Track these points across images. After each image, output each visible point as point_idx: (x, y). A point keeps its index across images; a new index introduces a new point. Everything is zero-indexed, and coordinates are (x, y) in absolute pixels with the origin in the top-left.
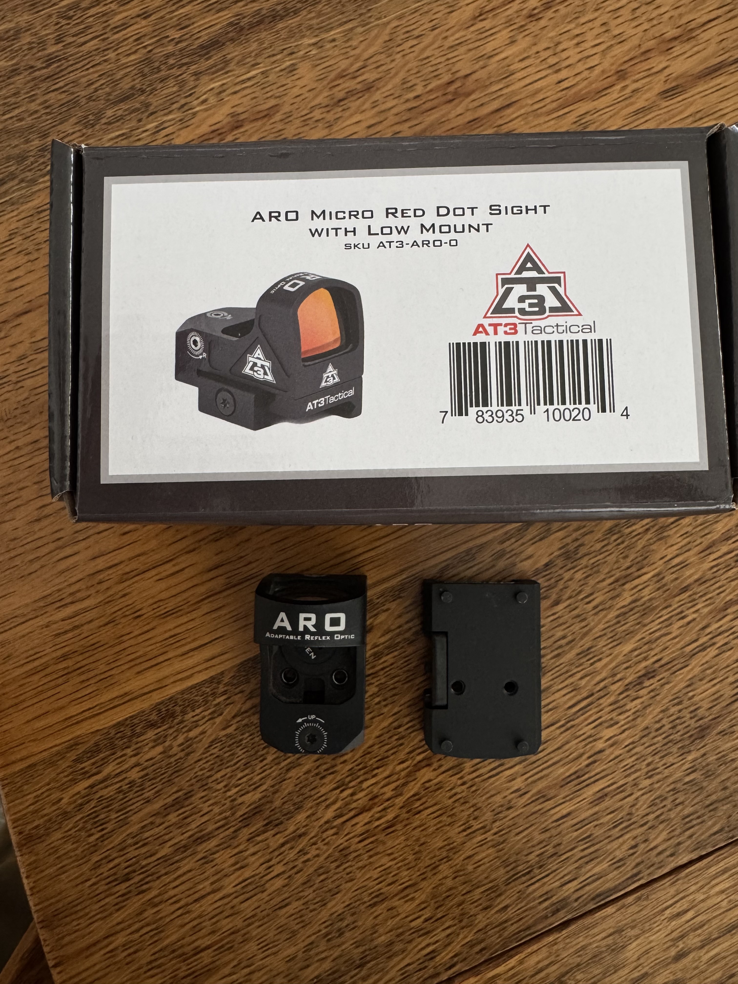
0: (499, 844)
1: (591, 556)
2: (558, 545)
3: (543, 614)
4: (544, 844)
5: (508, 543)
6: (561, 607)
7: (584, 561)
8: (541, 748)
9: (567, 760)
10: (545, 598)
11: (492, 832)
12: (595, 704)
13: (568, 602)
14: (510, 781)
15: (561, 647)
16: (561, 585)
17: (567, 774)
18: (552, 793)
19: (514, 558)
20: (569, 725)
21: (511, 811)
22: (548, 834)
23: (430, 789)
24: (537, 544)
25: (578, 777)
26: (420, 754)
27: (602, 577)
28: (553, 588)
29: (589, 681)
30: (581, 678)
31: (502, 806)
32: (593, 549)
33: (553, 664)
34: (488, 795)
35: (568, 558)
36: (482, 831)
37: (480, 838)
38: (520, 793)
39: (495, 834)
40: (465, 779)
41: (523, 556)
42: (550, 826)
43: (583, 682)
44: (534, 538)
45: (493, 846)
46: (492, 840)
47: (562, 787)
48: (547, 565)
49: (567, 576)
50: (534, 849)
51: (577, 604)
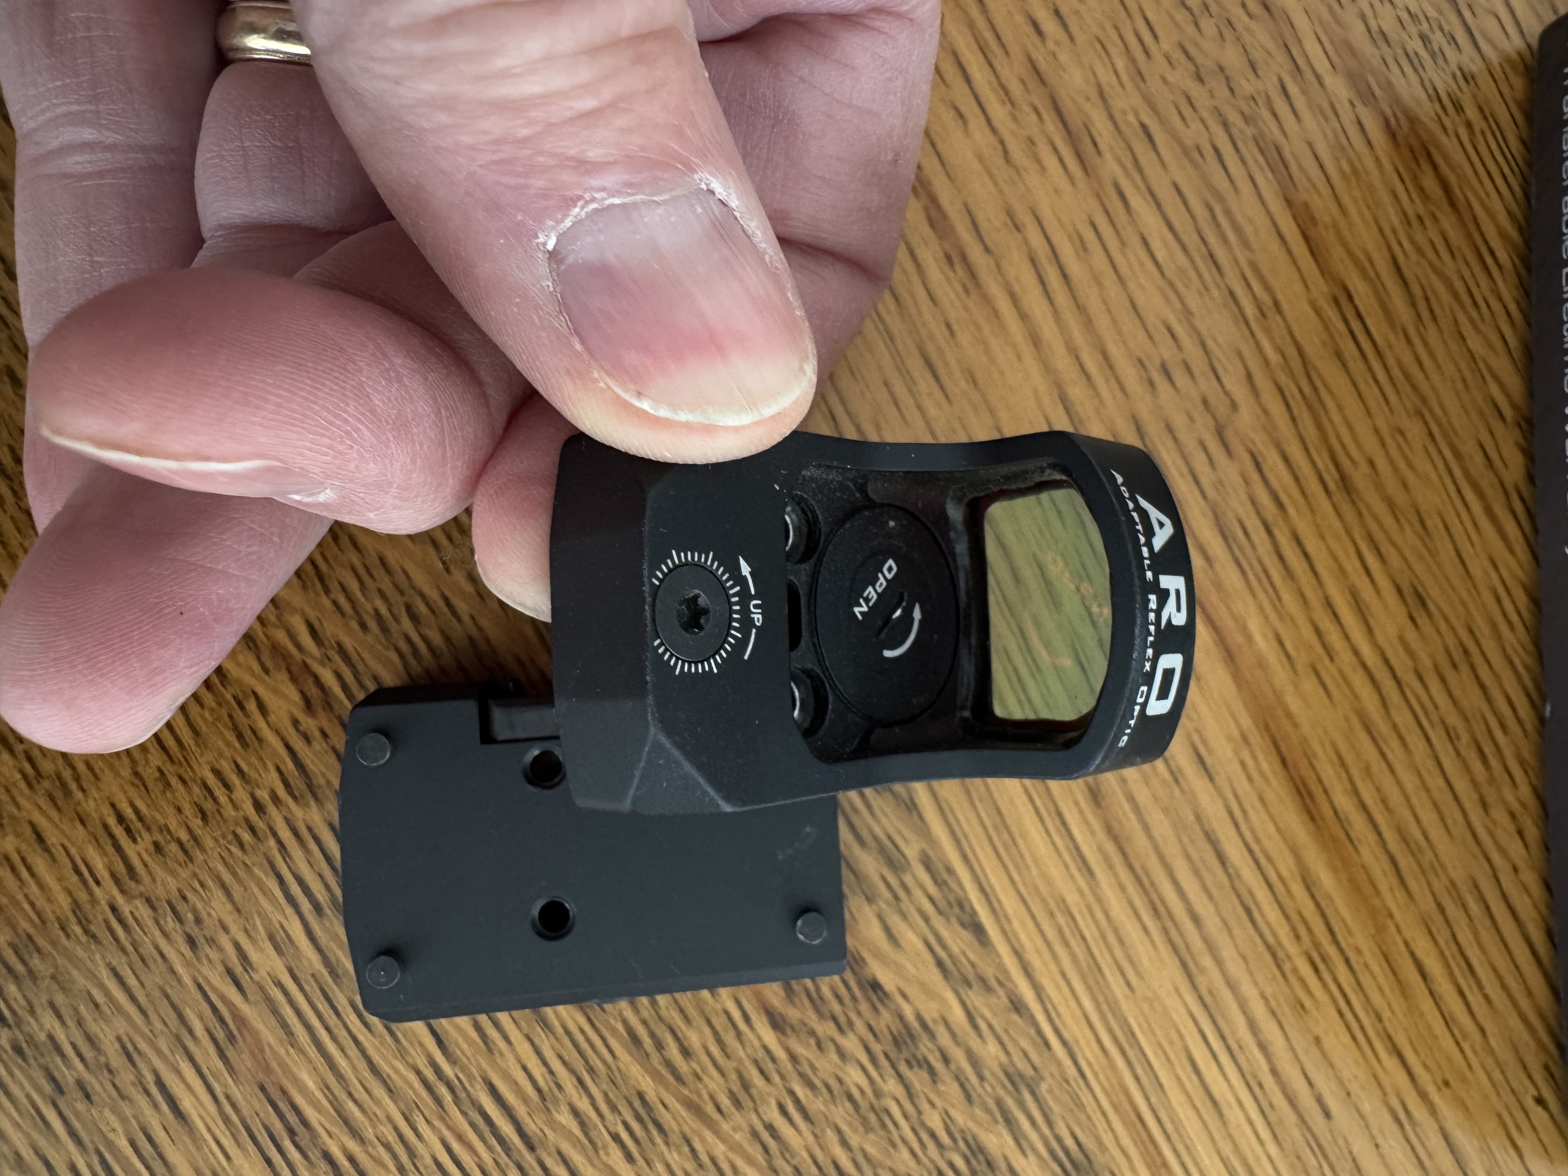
0: (84, 922)
1: (908, 1106)
2: (931, 1012)
3: (745, 993)
4: (88, 1054)
5: (925, 877)
6: (769, 1037)
7: (892, 1086)
8: (374, 1020)
9: (342, 1096)
10: (789, 991)
11: (120, 900)
12: (504, 1159)
13: (780, 1054)
14: (271, 938)
15: (659, 1045)
16: (825, 1029)
17: (299, 1100)
18: (244, 1061)
19: (887, 895)
20: (443, 1090)
21: (186, 949)
22: (117, 1061)
23: (238, 714)
24: (928, 957)
25: (292, 1133)
26: (339, 676)
27: (854, 1140)
28: (817, 1010)
29: (568, 1135)
30: (575, 1112)
31: (198, 921)
32: (925, 1106)
33: (613, 1031)
34: (227, 877)
35: (896, 1042)
36: (121, 869)
37: (99, 865)
38: (238, 970)
39: (114, 909)
40: (272, 809)
41: (895, 921)
42: (141, 1064)
43: (565, 1118)
44: (944, 946)
45: (76, 906)
46: (94, 901)
47: (263, 1088)
48: (876, 986)
49: (850, 1043)
50: (71, 1024)
51: (776, 1078)
